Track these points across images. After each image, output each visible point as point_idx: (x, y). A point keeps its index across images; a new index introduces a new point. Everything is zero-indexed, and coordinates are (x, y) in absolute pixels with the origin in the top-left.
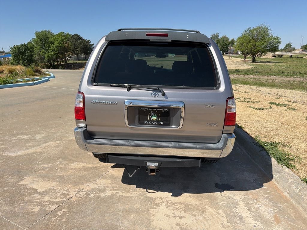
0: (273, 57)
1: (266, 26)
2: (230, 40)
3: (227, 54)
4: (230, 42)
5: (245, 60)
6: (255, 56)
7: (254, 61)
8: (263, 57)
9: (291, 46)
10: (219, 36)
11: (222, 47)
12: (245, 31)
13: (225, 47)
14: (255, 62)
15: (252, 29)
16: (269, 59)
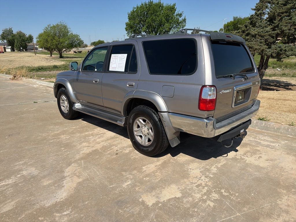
0: (74, 53)
1: (65, 24)
2: (27, 36)
3: (27, 50)
4: (28, 38)
5: (51, 56)
6: (62, 52)
7: (61, 57)
8: (69, 53)
9: (83, 43)
10: (12, 31)
11: (21, 44)
12: (46, 27)
13: (24, 43)
14: (63, 58)
15: (52, 26)
16: (71, 54)
